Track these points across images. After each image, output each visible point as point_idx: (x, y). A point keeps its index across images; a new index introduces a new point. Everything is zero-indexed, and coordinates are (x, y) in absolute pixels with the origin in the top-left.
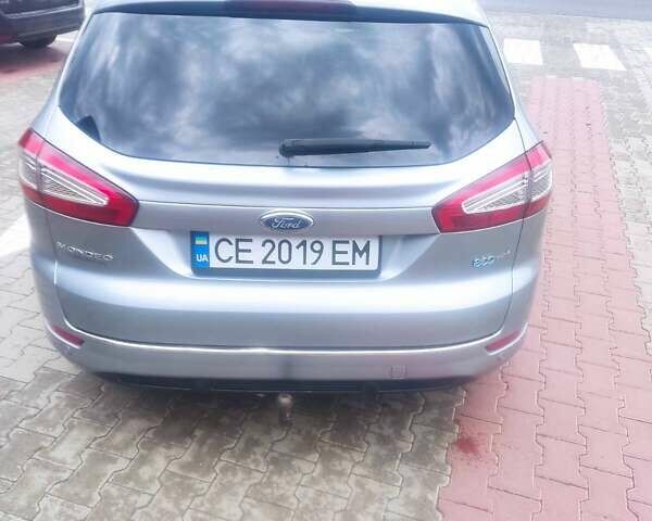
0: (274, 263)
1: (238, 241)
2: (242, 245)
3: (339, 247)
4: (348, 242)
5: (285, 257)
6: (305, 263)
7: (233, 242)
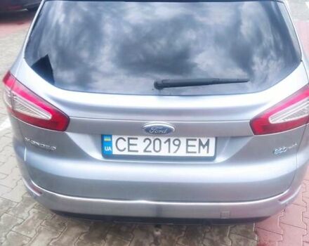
0: (150, 152)
1: (129, 139)
2: (132, 142)
3: (190, 143)
4: (195, 140)
5: (157, 149)
6: (169, 152)
7: (127, 140)
